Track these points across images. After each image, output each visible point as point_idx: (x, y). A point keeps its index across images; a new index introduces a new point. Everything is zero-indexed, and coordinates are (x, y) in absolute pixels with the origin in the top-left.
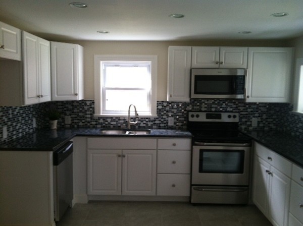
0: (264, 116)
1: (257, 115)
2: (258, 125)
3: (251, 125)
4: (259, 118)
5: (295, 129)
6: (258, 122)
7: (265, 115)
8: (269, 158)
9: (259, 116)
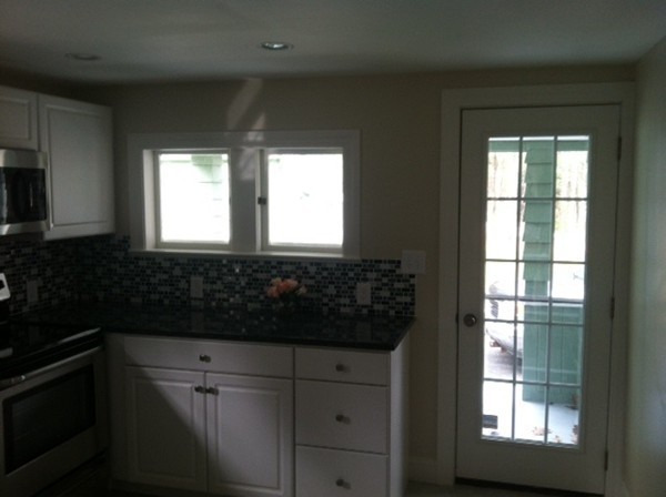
0: (49, 272)
1: (34, 271)
2: (40, 297)
3: (25, 300)
4: (39, 278)
5: (144, 288)
6: (39, 288)
7: (48, 269)
8: (205, 359)
9: (39, 275)
